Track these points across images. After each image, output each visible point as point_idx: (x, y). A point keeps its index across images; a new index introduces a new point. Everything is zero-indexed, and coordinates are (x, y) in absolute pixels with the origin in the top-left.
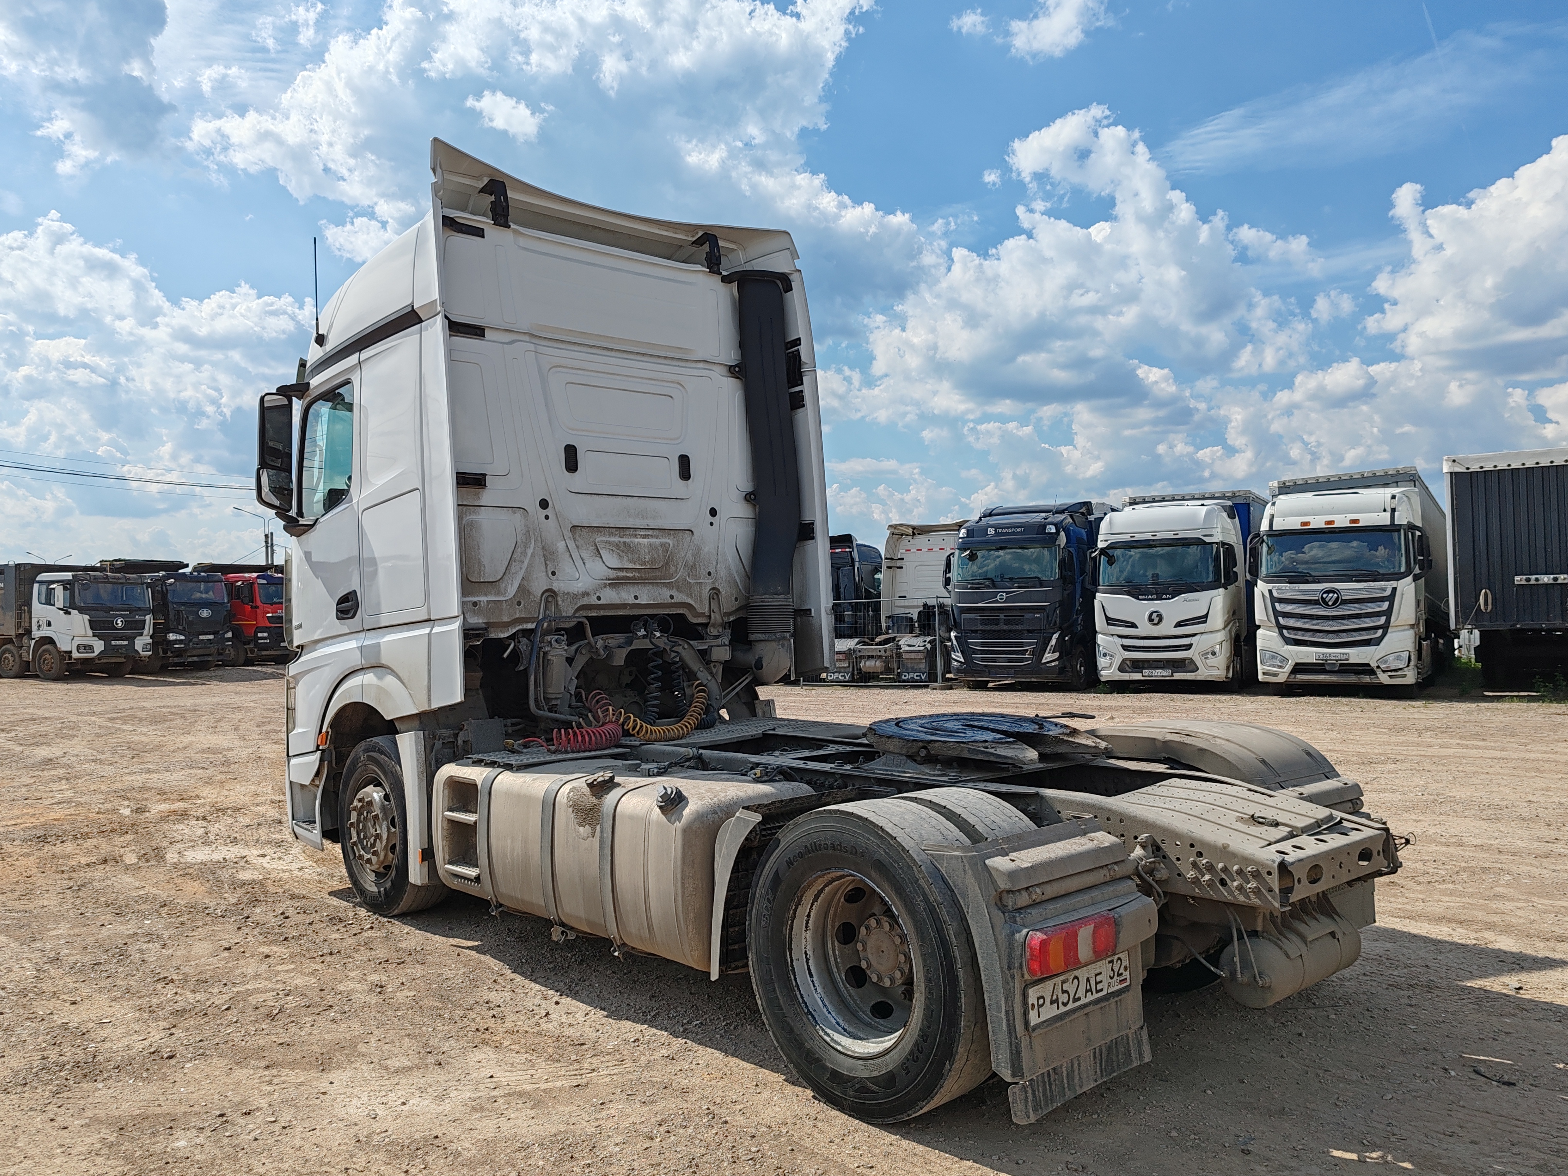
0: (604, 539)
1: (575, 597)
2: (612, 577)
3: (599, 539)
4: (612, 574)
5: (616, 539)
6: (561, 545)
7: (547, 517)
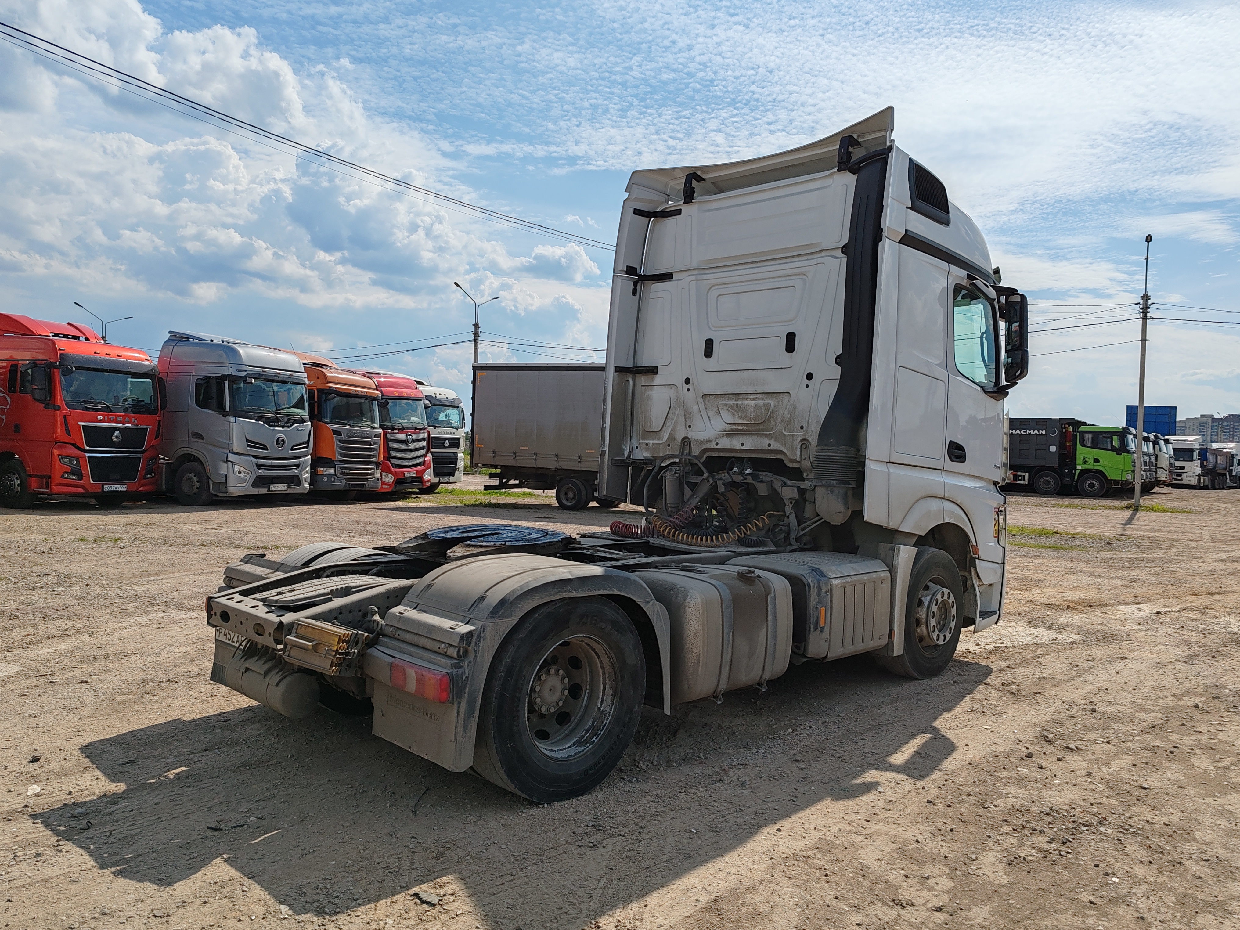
0: (724, 402)
1: (702, 442)
2: (727, 429)
3: (722, 402)
4: (728, 427)
5: (731, 402)
6: (695, 408)
7: (688, 390)
